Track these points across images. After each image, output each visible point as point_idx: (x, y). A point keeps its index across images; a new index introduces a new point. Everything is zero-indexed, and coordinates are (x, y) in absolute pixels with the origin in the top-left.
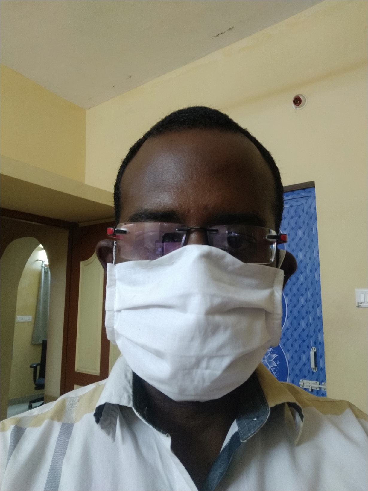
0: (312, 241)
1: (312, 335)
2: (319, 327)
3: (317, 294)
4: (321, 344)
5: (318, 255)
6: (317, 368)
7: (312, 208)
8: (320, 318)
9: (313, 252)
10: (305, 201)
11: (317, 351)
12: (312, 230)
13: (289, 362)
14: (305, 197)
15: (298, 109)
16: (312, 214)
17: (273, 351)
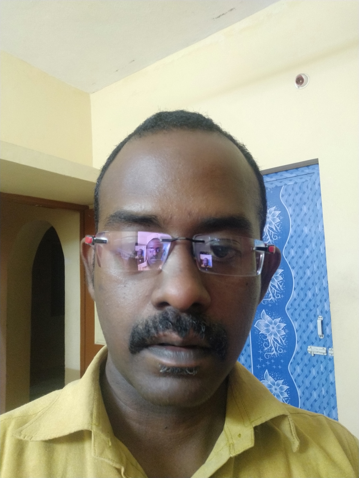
0: (317, 216)
1: (318, 305)
2: (324, 298)
3: (323, 266)
4: (328, 312)
5: (322, 229)
6: (323, 335)
7: (316, 185)
8: (326, 289)
9: (318, 227)
10: (309, 178)
11: (323, 320)
12: (316, 205)
13: (297, 331)
14: (309, 174)
15: (300, 88)
16: (317, 191)
17: (281, 321)
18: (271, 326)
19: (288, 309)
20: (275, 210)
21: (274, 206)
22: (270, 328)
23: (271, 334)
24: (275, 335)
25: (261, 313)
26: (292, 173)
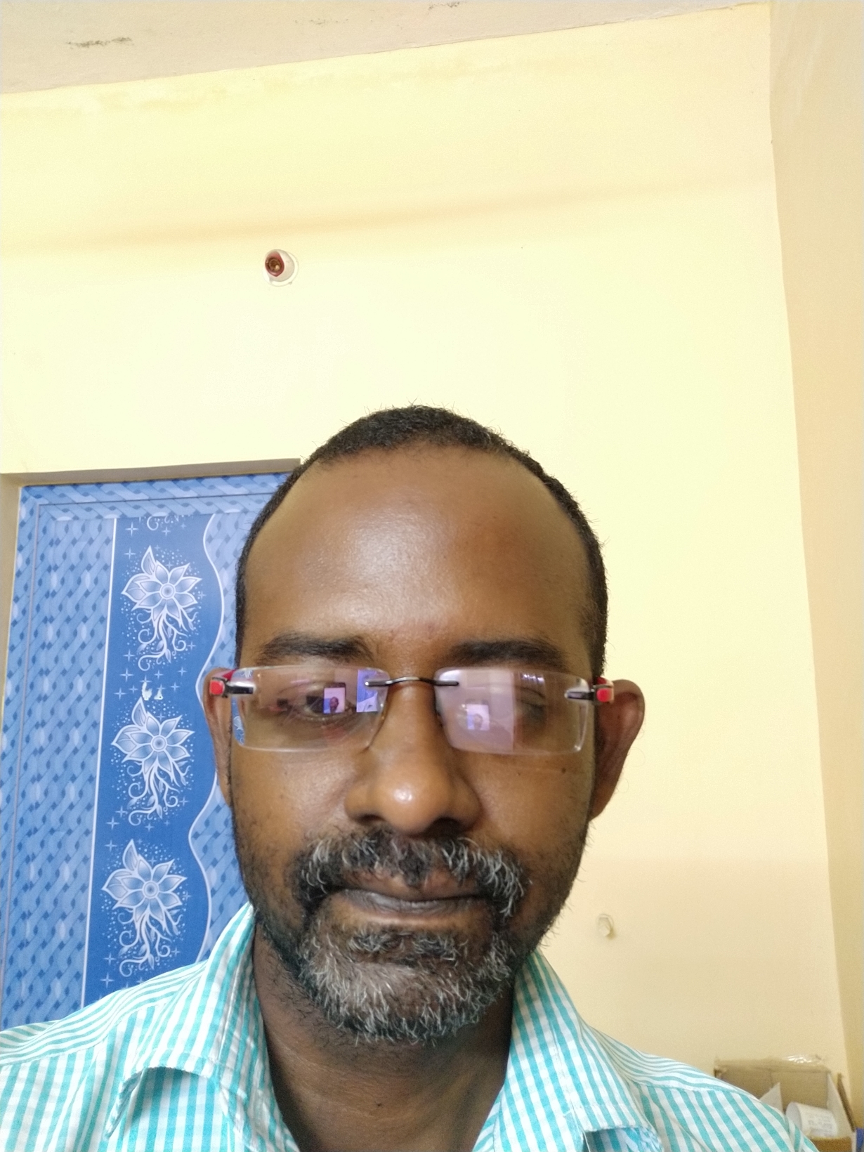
13: (213, 892)
15: (276, 283)
17: (174, 869)
18: (146, 884)
19: (196, 836)
20: (188, 574)
21: (185, 564)
22: (142, 890)
23: (144, 907)
24: (155, 907)
25: (123, 852)
26: (238, 485)
